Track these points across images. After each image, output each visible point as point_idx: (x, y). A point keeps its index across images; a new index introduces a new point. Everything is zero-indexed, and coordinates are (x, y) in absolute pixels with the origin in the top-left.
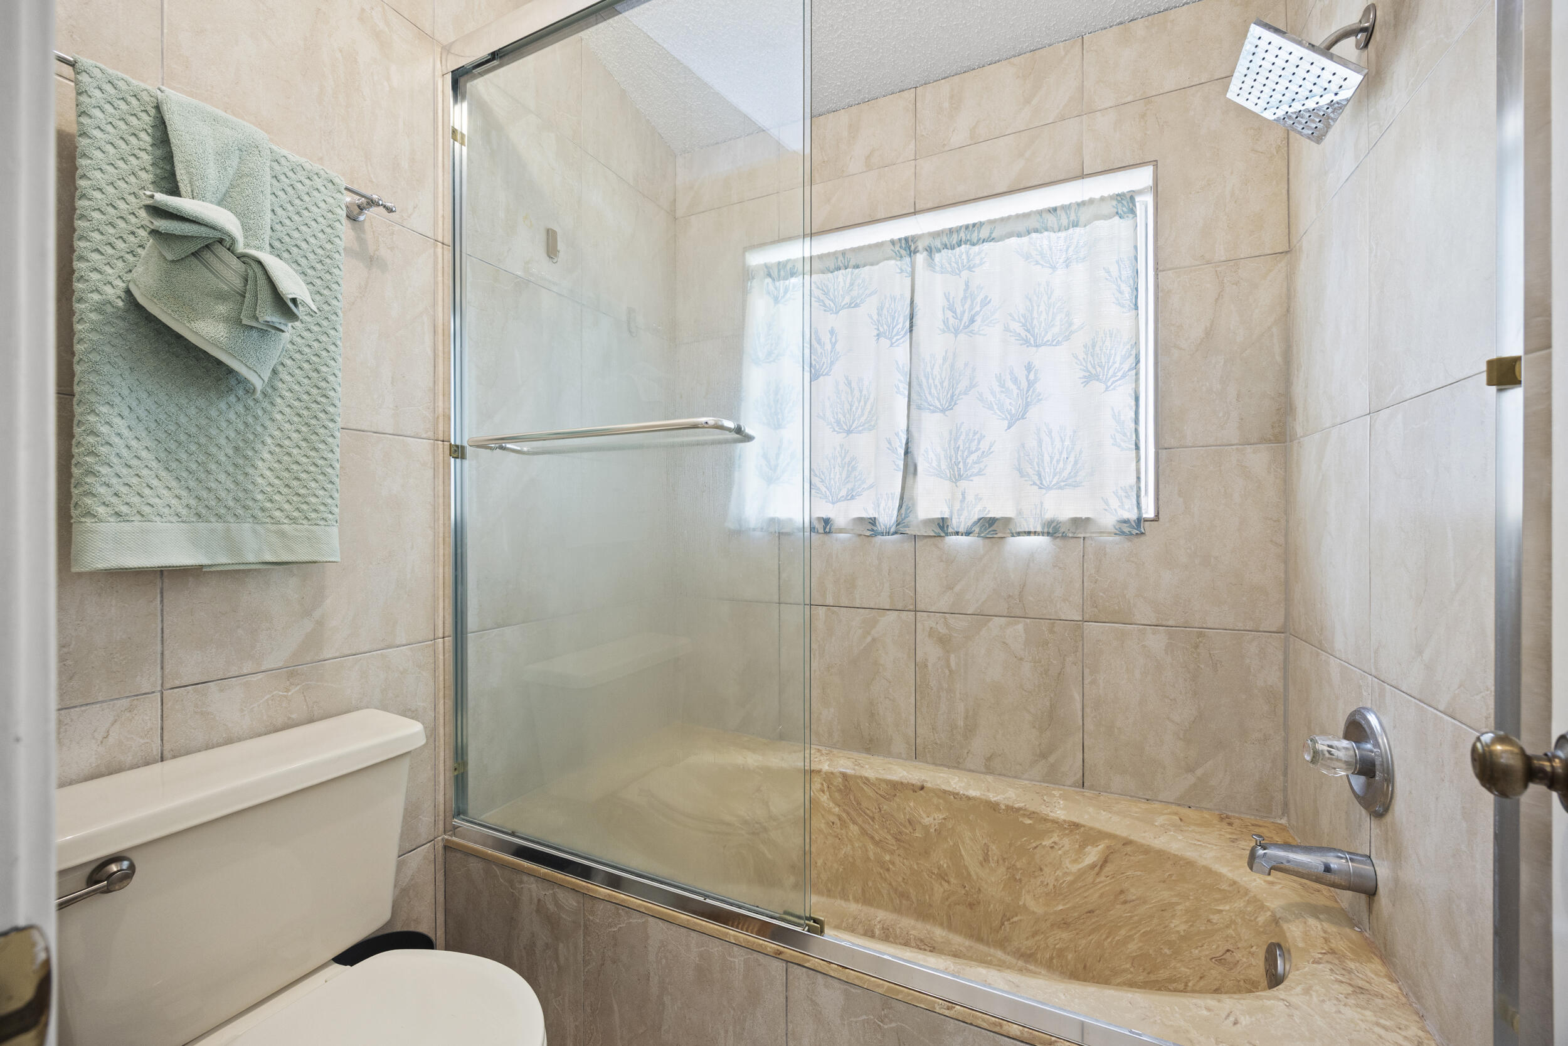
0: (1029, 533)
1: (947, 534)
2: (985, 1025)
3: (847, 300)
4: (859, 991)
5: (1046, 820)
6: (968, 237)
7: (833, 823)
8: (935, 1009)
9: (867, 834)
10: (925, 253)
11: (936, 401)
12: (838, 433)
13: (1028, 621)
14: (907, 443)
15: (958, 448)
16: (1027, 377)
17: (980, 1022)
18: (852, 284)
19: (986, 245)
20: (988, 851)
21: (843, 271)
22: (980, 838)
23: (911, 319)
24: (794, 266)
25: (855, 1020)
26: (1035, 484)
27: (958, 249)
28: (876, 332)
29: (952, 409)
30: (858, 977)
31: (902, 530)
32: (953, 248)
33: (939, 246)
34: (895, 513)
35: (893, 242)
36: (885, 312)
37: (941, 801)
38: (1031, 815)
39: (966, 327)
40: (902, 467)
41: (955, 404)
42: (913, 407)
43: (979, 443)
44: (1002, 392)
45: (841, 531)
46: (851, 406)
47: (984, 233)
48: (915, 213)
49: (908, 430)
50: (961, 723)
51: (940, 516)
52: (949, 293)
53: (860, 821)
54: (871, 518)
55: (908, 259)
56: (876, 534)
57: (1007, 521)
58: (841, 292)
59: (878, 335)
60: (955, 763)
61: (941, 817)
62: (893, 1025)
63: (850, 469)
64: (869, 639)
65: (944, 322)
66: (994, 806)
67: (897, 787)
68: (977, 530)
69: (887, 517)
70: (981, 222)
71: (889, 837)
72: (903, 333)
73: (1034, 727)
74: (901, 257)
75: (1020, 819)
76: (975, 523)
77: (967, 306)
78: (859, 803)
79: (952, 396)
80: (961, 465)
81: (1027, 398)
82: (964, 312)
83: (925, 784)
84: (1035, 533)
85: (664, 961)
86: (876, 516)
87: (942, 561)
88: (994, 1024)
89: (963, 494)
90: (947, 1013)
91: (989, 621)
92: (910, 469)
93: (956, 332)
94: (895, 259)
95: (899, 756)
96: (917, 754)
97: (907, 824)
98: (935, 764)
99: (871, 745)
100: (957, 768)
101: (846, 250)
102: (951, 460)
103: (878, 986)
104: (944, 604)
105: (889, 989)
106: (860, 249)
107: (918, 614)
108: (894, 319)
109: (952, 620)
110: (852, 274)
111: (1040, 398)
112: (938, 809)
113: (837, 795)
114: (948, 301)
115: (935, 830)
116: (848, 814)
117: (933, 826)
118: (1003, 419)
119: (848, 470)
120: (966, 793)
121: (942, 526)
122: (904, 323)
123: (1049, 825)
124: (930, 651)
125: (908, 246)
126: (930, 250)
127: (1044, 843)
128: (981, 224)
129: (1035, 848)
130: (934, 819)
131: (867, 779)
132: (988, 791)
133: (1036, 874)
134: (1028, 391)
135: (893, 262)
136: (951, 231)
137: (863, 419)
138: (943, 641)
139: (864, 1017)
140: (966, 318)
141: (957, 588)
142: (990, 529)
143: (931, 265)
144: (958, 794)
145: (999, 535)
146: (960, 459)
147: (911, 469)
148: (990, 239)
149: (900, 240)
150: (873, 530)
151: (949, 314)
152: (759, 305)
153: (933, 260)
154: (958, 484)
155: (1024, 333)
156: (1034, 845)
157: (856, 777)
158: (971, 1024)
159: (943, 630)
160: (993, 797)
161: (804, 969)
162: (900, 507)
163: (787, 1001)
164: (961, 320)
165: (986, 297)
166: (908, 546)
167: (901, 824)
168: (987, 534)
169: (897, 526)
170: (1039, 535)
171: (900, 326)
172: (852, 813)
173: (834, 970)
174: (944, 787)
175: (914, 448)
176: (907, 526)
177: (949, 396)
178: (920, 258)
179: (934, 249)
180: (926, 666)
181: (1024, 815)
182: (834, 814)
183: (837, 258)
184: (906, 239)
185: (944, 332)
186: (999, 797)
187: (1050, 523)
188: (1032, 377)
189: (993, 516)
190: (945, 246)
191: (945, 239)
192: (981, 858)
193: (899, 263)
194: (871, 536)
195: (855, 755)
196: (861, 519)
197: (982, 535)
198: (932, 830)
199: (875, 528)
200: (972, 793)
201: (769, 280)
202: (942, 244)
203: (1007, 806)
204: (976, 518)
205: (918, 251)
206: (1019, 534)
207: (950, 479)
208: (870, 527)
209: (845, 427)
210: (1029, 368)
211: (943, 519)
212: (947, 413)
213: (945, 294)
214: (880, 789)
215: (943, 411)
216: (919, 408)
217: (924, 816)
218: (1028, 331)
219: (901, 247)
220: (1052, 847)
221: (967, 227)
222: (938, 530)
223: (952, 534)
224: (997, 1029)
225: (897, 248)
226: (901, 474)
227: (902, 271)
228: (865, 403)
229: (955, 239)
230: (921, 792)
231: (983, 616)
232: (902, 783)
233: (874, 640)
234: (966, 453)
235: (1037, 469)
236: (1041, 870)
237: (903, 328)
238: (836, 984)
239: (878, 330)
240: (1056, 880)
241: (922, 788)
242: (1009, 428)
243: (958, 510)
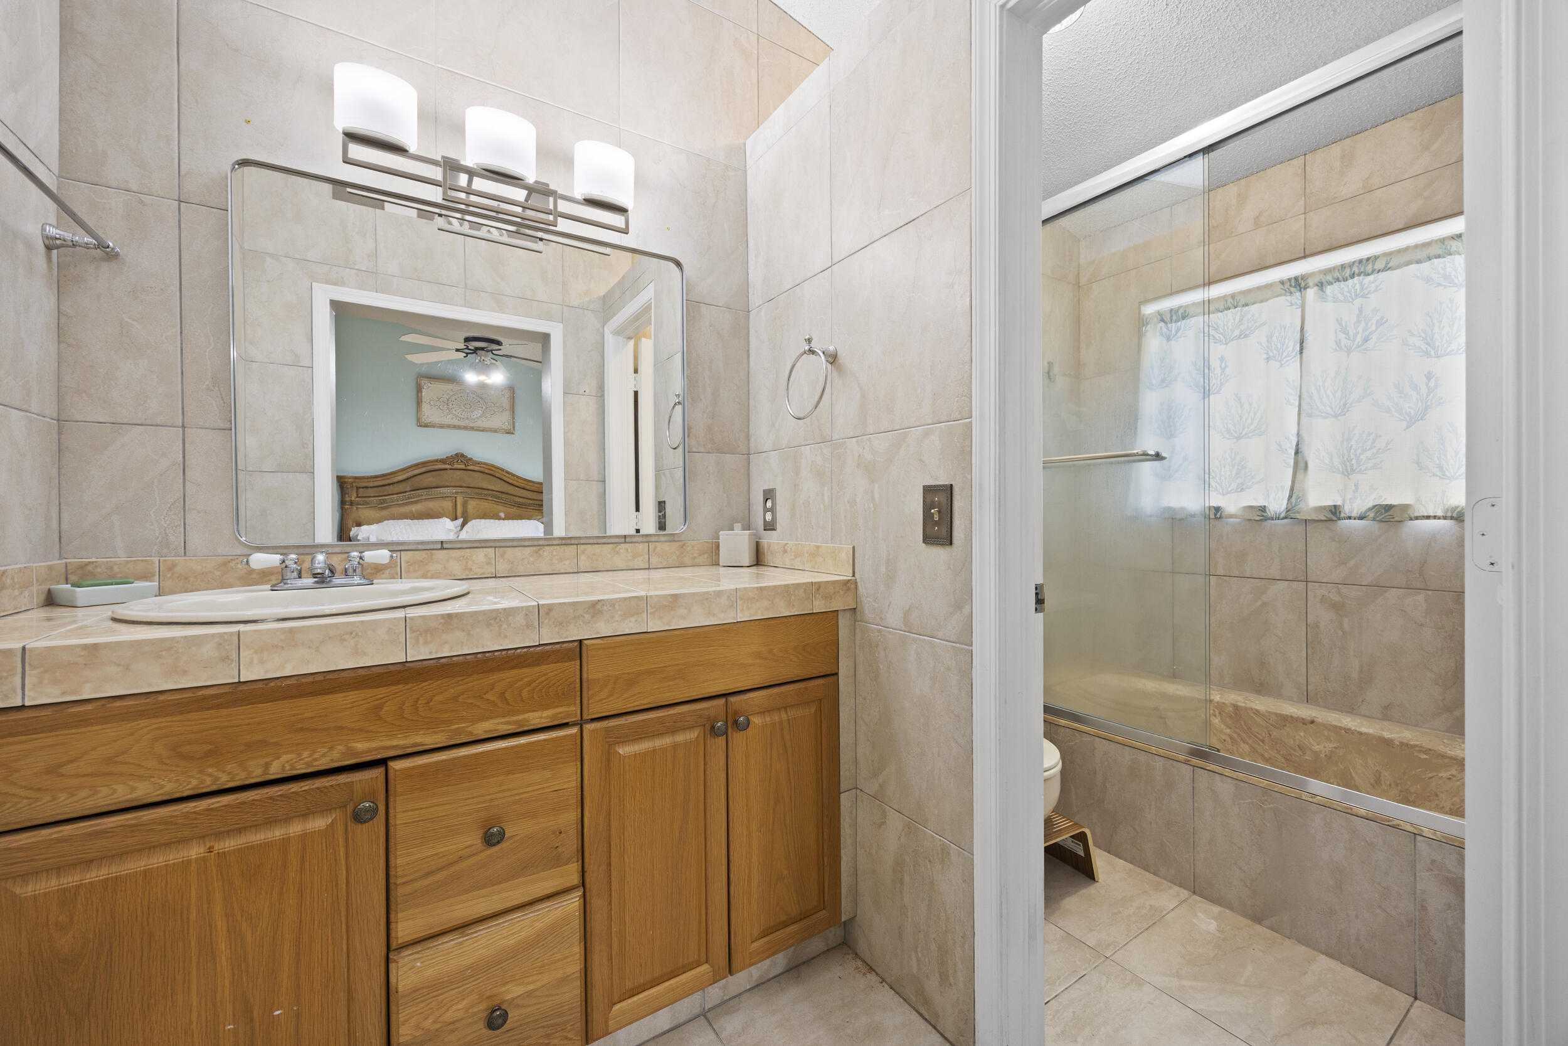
0: (1428, 517)
1: (1339, 519)
2: (1339, 808)
3: (1237, 333)
4: (1246, 785)
5: (1443, 756)
6: (1362, 270)
7: (1225, 740)
8: (1301, 797)
9: (1257, 752)
10: (1316, 288)
11: (1328, 408)
12: (1228, 439)
13: (1430, 592)
14: (1297, 445)
15: (1351, 447)
16: (1427, 384)
17: (1335, 806)
18: (1241, 320)
19: (1382, 275)
20: (1380, 776)
21: (1233, 310)
22: (1372, 766)
23: (1302, 342)
24: (1185, 311)
25: (1242, 802)
26: (1434, 475)
27: (1350, 281)
28: (1265, 356)
29: (1345, 415)
30: (1245, 777)
31: (1293, 515)
32: (1345, 280)
33: (1331, 279)
34: (1285, 502)
35: (1282, 283)
36: (1274, 339)
37: (1332, 734)
38: (1427, 751)
39: (1358, 346)
40: (1292, 465)
41: (1348, 411)
42: (1303, 415)
43: (1374, 441)
44: (1400, 397)
45: (1231, 516)
46: (1241, 418)
47: (1379, 264)
48: (1305, 257)
49: (1298, 434)
50: (1355, 675)
51: (1331, 503)
52: (1341, 318)
53: (1250, 742)
54: (1261, 507)
55: (1298, 294)
56: (1266, 519)
57: (1405, 508)
58: (1231, 327)
59: (1267, 358)
60: (1351, 710)
61: (1331, 746)
62: (1271, 805)
63: (1240, 468)
64: (1259, 603)
65: (1336, 342)
66: (1388, 742)
67: (1286, 720)
68: (1372, 515)
69: (1277, 504)
70: (1375, 256)
71: (1279, 757)
72: (1294, 354)
73: (1437, 684)
74: (1291, 293)
75: (1416, 754)
76: (1370, 509)
77: (1360, 329)
78: (1249, 728)
79: (1345, 404)
80: (1354, 462)
81: (1426, 402)
82: (1357, 333)
83: (1315, 719)
84: (1435, 517)
85: (1106, 763)
86: (1266, 505)
87: (1335, 541)
88: (1347, 808)
89: (1356, 486)
90: (1311, 800)
91: (1386, 591)
92: (1300, 464)
93: (1349, 351)
94: (1285, 295)
95: (1290, 699)
96: (1308, 698)
97: (1298, 749)
98: (1326, 707)
99: (1261, 688)
100: (1351, 713)
101: (1235, 293)
102: (1343, 458)
103: (1260, 782)
104: (1337, 575)
105: (1267, 784)
106: (1250, 291)
107: (1309, 584)
108: (1283, 345)
109: (1345, 590)
110: (1241, 311)
111: (1442, 401)
112: (1328, 739)
113: (1228, 720)
114: (1340, 324)
115: (1326, 756)
116: (1239, 735)
117: (1323, 752)
118: (1402, 420)
119: (1238, 469)
120: (1358, 729)
121: (1335, 512)
122: (1294, 346)
123: (1446, 761)
124: (1323, 616)
125: (1299, 284)
126: (1321, 285)
127: (1441, 775)
128: (1376, 258)
129: (1432, 777)
130: (1325, 747)
131: (1257, 710)
132: (1383, 730)
133: (1432, 798)
134: (1428, 396)
135: (1283, 298)
136: (1343, 267)
137: (1252, 427)
138: (1337, 608)
139: (1250, 800)
140: (1359, 339)
141: (1351, 563)
142: (1387, 514)
143: (1322, 297)
144: (1349, 729)
145: (1397, 519)
146: (1352, 456)
147: (1302, 465)
148: (1386, 269)
149: (1290, 280)
150: (1262, 516)
151: (1342, 336)
152: (1153, 343)
153: (1324, 292)
154: (1350, 477)
155: (1424, 346)
156: (1430, 775)
157: (1246, 708)
158: (1329, 807)
159: (1335, 597)
160: (1386, 735)
161: (1206, 771)
162: (1290, 497)
163: (1193, 790)
164: (1354, 341)
165: (1382, 318)
166: (1299, 529)
167: (1291, 748)
168: (1383, 518)
169: (1287, 512)
170: (1439, 518)
171: (1291, 348)
172: (1244, 736)
173: (1228, 772)
174: (1335, 723)
175: (1304, 448)
176: (1298, 512)
177: (1342, 404)
178: (1311, 293)
179: (1325, 283)
180: (1318, 627)
181: (1420, 751)
182: (1226, 734)
183: (1226, 301)
184: (1296, 279)
185: (1336, 350)
186: (1393, 736)
187: (1454, 509)
188: (1432, 383)
189: (1390, 503)
190: (1338, 280)
191: (1337, 274)
192: (1372, 781)
193: (1289, 298)
194: (1261, 520)
195: (1247, 694)
196: (1251, 507)
197: (1378, 519)
198: (1323, 755)
199: (1265, 514)
200: (1364, 730)
201: (1162, 324)
202: (1333, 278)
203: (1402, 744)
204: (1371, 505)
205: (1308, 287)
206: (1417, 518)
207: (1343, 473)
208: (1260, 513)
209: (1235, 434)
210: (1429, 376)
211: (1335, 506)
212: (1339, 418)
213: (1337, 320)
214: (1270, 719)
215: (1336, 416)
216: (1310, 415)
217: (1315, 744)
218: (1428, 344)
219: (1291, 285)
220: (1449, 779)
221: (1360, 261)
222: (1330, 516)
223: (1344, 518)
224: (1349, 811)
225: (1287, 286)
226: (1291, 470)
227: (1292, 304)
228: (1255, 414)
229: (1348, 272)
230: (1311, 725)
231: (1379, 587)
232: (1292, 717)
233: (1264, 604)
234: (1359, 451)
235: (1438, 462)
236: (1437, 795)
237: (1293, 350)
238: (1229, 780)
239: (1268, 354)
240: (1453, 805)
241: (1312, 722)
242: (1408, 427)
243: (1351, 499)
